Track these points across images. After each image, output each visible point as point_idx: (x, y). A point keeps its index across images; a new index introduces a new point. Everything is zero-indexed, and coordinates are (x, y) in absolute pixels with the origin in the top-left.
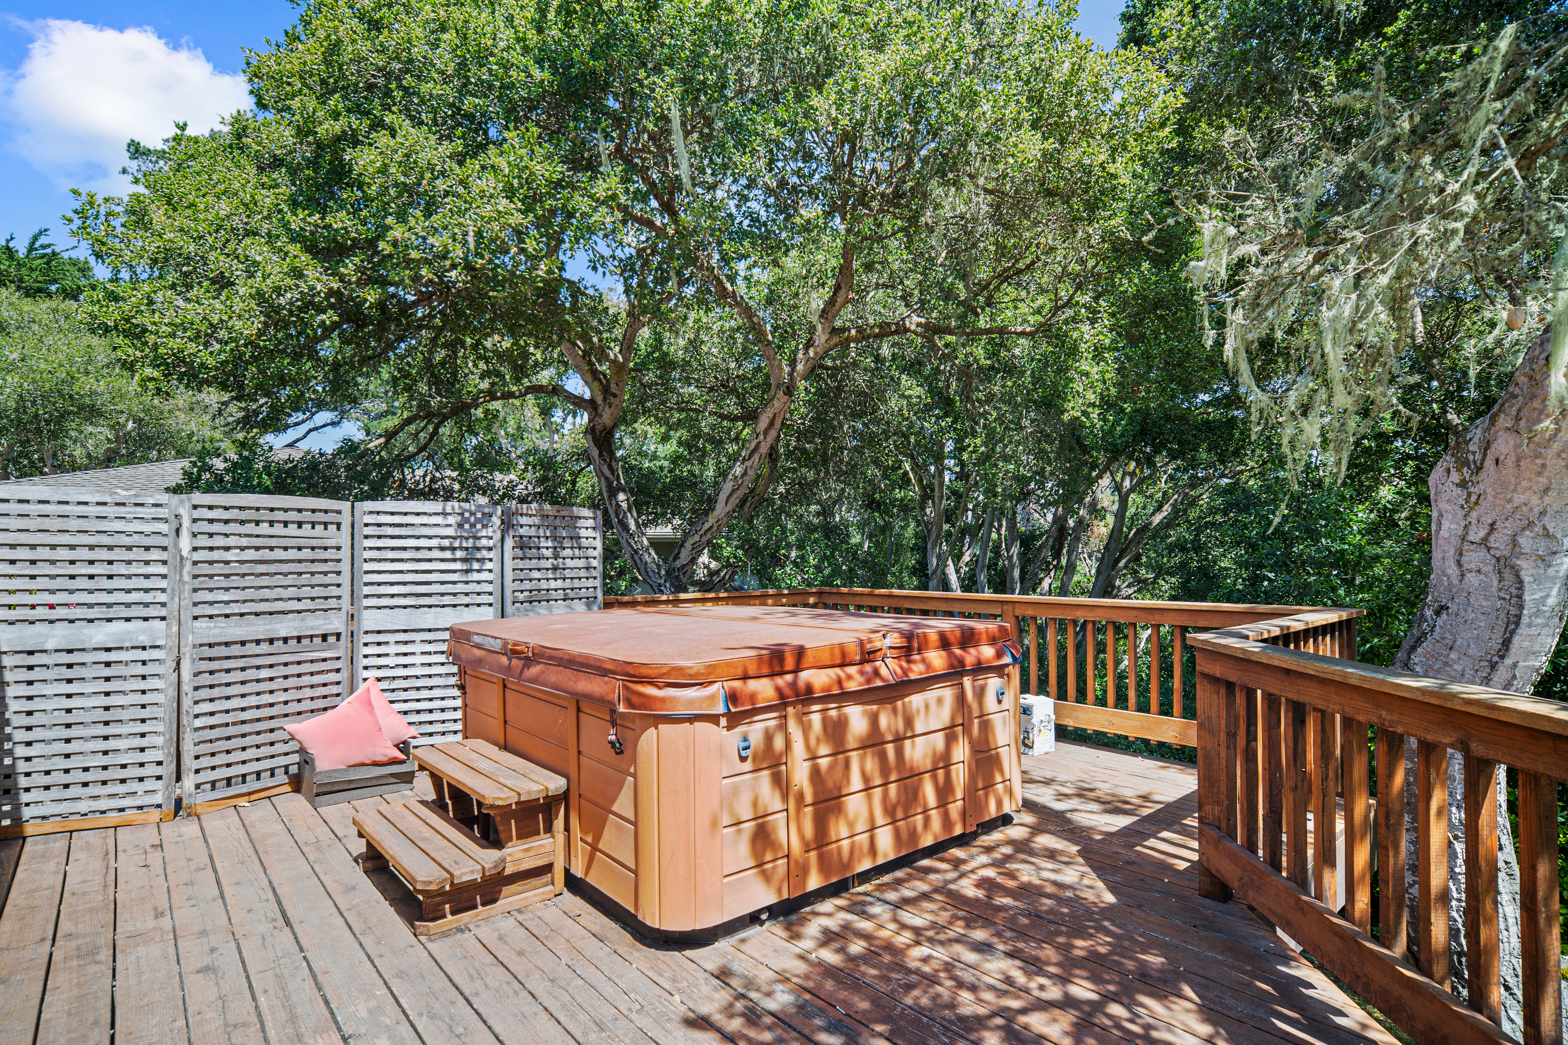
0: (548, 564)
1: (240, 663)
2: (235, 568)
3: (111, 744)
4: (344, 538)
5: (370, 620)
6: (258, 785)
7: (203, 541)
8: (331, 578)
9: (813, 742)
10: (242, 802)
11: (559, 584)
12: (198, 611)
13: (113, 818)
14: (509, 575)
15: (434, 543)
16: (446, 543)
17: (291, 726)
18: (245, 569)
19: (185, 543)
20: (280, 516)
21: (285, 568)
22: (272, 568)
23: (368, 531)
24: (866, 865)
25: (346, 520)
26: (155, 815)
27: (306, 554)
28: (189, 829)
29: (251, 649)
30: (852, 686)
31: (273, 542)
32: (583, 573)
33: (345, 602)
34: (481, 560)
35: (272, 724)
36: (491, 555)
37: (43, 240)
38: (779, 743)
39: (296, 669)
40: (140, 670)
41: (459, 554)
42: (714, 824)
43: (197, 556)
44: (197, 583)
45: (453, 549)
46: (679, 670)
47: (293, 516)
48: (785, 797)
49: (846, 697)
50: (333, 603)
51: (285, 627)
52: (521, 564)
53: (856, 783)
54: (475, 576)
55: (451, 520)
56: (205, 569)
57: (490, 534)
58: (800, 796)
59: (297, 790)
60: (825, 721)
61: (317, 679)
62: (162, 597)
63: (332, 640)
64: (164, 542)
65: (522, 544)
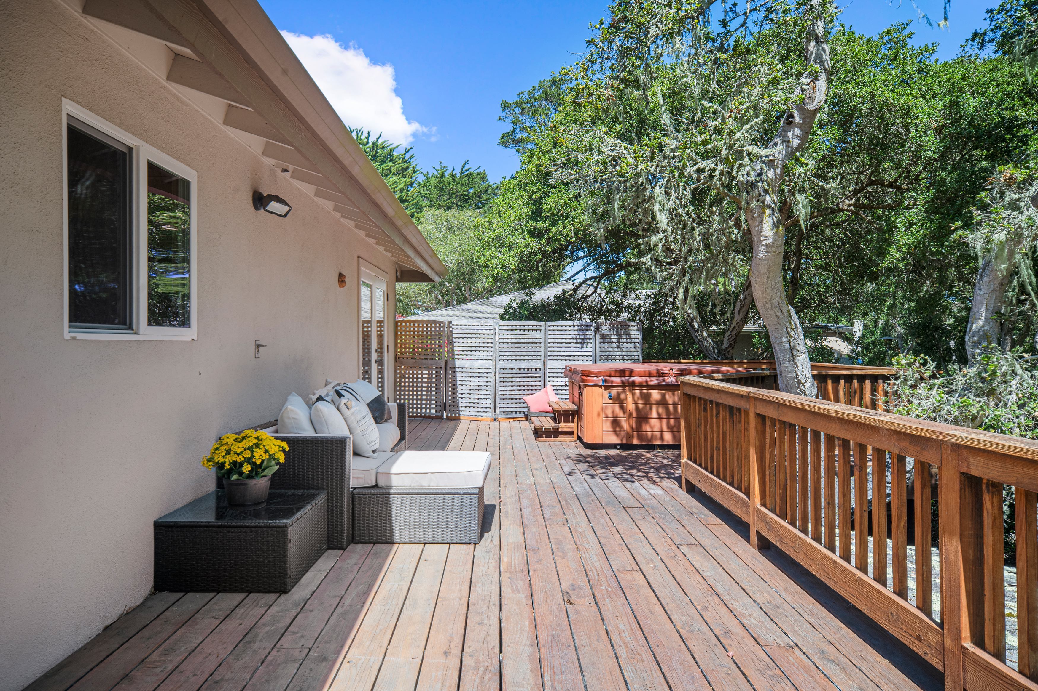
0: (615, 345)
1: (511, 375)
2: (510, 345)
3: (479, 397)
4: (542, 335)
5: (550, 364)
6: (516, 416)
7: (502, 336)
8: (538, 349)
9: (636, 398)
10: (512, 420)
11: (621, 353)
12: (500, 358)
13: (480, 418)
14: (598, 349)
15: (570, 337)
16: (575, 336)
17: (524, 397)
18: (512, 345)
19: (497, 337)
20: (523, 328)
21: (524, 345)
22: (520, 345)
23: (550, 332)
24: (658, 442)
25: (543, 329)
26: (489, 420)
27: (530, 340)
28: (497, 423)
29: (514, 371)
30: (652, 383)
31: (521, 336)
32: (632, 349)
33: (543, 358)
34: (587, 343)
35: (520, 397)
36: (591, 341)
37: (467, 167)
38: (622, 396)
39: (527, 379)
40: (486, 375)
41: (579, 341)
42: (599, 415)
43: (501, 341)
44: (500, 349)
45: (576, 339)
46: (590, 372)
47: (526, 328)
48: (624, 413)
49: (649, 387)
50: (539, 358)
51: (524, 365)
52: (603, 345)
53: (654, 414)
54: (585, 349)
55: (576, 328)
56: (502, 345)
57: (591, 334)
58: (631, 414)
59: (527, 420)
60: (641, 393)
61: (534, 383)
62: (491, 354)
63: (538, 370)
64: (492, 336)
65: (603, 337)
